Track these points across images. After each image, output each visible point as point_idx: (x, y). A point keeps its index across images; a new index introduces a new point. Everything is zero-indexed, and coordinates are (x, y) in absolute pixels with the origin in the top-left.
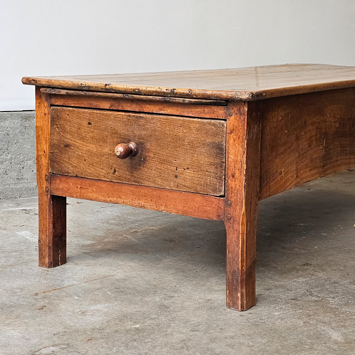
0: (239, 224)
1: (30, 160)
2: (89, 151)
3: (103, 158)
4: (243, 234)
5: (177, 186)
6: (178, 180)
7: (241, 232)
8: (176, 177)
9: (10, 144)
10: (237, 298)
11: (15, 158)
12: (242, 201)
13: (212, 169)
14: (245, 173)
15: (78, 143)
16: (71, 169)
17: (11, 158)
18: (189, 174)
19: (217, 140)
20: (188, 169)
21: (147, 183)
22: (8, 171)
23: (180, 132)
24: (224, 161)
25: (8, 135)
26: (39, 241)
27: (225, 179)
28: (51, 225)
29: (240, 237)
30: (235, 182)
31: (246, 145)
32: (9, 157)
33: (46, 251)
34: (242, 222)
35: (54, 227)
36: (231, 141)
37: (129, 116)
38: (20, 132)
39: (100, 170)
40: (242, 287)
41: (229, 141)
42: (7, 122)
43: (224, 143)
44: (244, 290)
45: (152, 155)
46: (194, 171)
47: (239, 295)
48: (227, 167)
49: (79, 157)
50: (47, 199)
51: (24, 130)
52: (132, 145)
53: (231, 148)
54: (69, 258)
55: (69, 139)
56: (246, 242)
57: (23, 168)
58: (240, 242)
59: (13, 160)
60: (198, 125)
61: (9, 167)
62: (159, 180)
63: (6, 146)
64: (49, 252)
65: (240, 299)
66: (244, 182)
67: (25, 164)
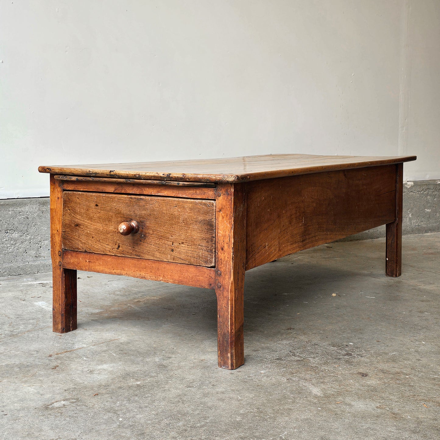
0: (228, 291)
1: (46, 240)
2: (96, 229)
3: (109, 236)
4: (231, 300)
5: (174, 259)
6: (175, 254)
7: (230, 299)
8: (172, 250)
9: (29, 226)
10: (228, 358)
11: (34, 238)
12: (231, 271)
13: (204, 244)
14: (232, 247)
15: (87, 222)
16: (80, 246)
17: (30, 239)
18: (184, 248)
19: (208, 218)
20: (183, 243)
21: (147, 257)
22: (28, 250)
23: (176, 211)
24: (214, 236)
25: (28, 218)
26: (53, 309)
27: (215, 252)
28: (64, 295)
29: (230, 303)
30: (224, 254)
31: (233, 221)
32: (28, 238)
33: (59, 319)
34: (231, 290)
35: (66, 297)
36: (220, 218)
37: (131, 198)
38: (38, 215)
39: (106, 246)
40: (231, 348)
41: (218, 218)
42: (27, 207)
43: (214, 220)
44: (234, 351)
45: (151, 232)
46: (188, 245)
47: (229, 355)
48: (217, 241)
49: (88, 235)
50: (59, 272)
51: (42, 214)
52: (134, 224)
53: (220, 225)
54: (80, 324)
55: (79, 219)
56: (235, 308)
57: (41, 247)
59: (32, 240)
60: (191, 205)
61: (28, 247)
62: (158, 254)
63: (26, 228)
64: (62, 319)
65: (230, 358)
66: (232, 254)
67: (43, 244)
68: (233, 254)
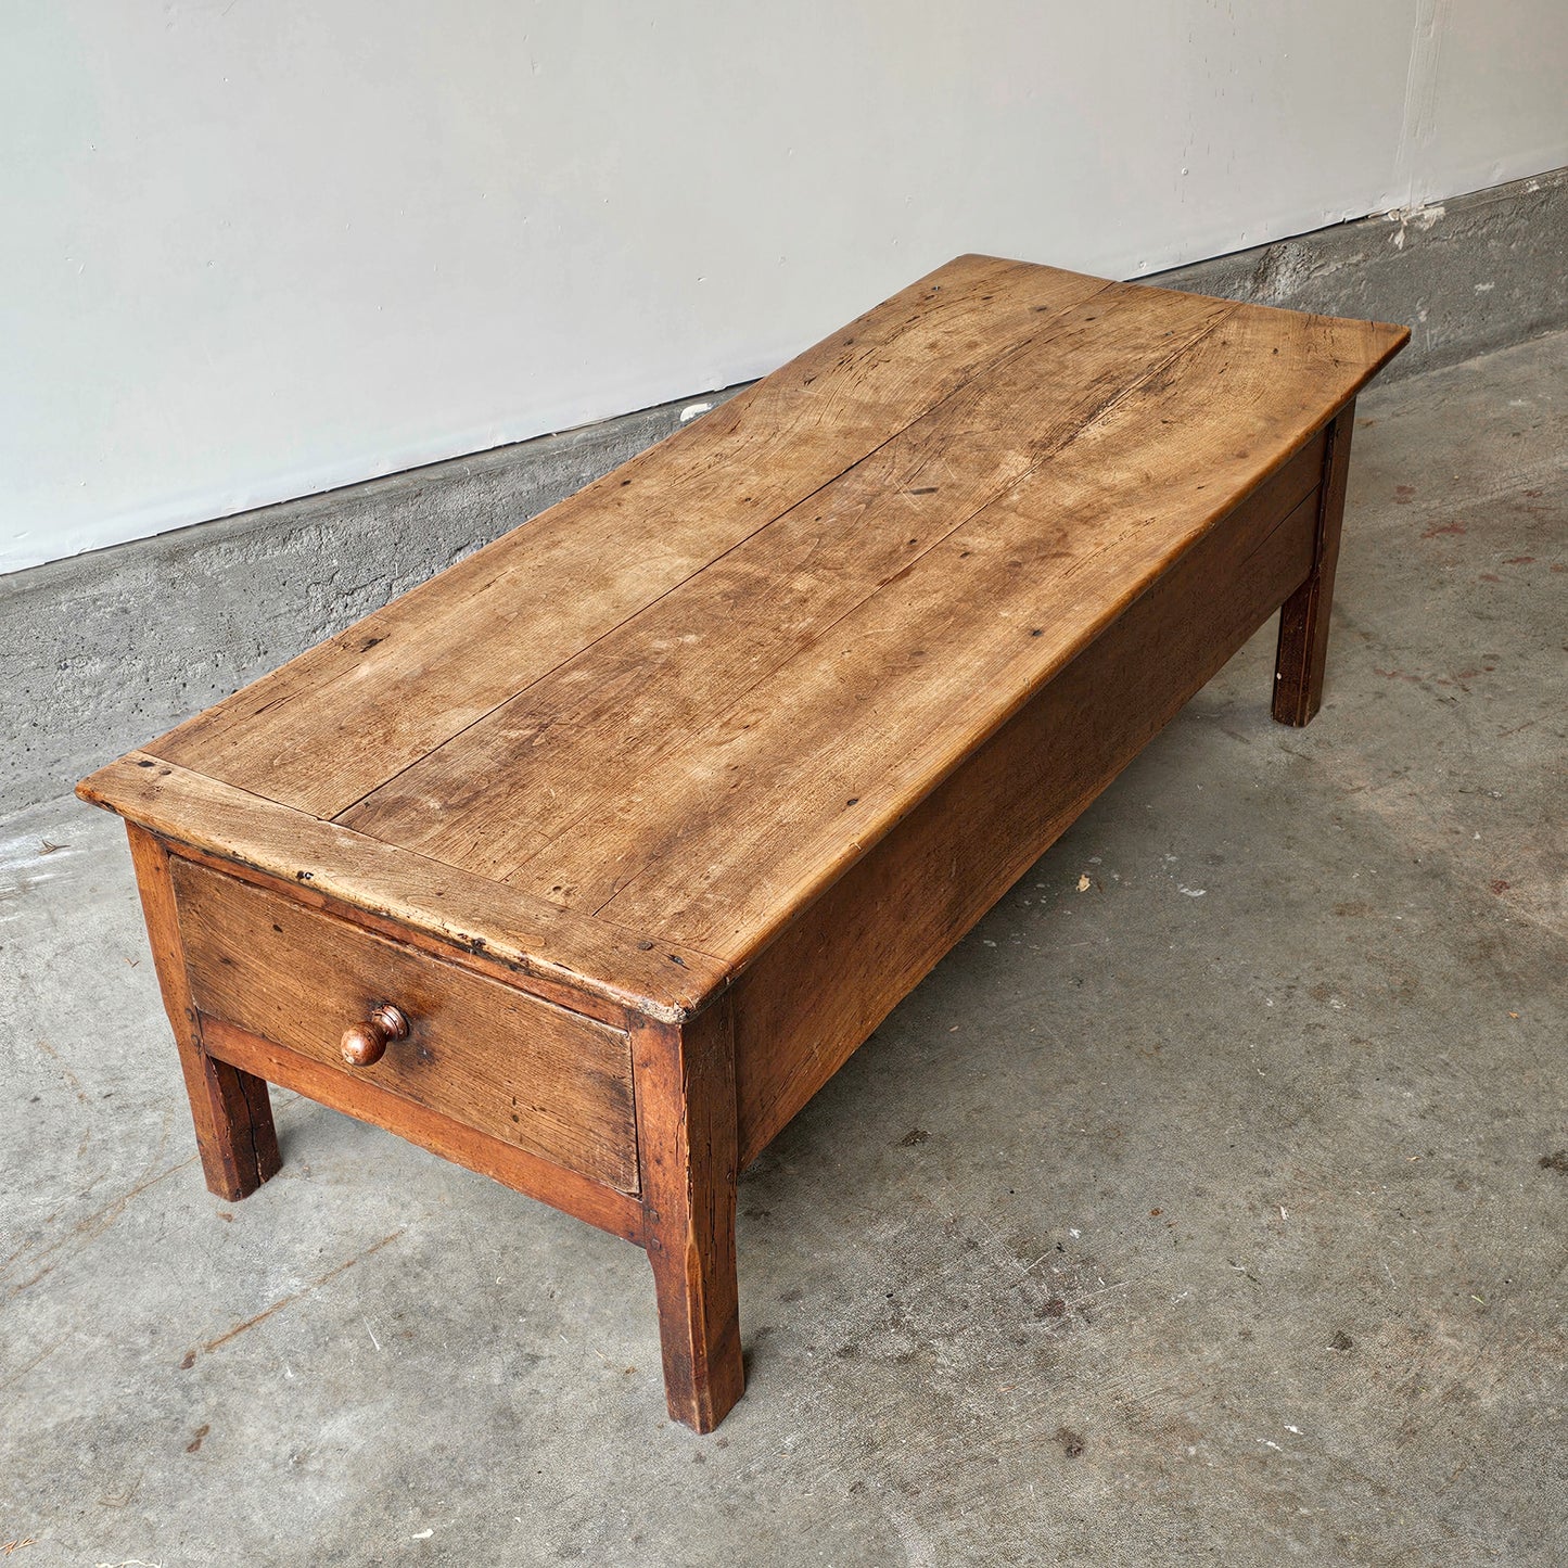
0: (683, 1264)
1: (200, 660)
2: (284, 989)
3: (327, 1020)
4: (693, 1286)
5: (521, 1140)
6: (519, 1127)
7: (687, 1283)
8: (515, 1119)
9: (134, 634)
10: (691, 1410)
11: (158, 665)
12: (686, 1221)
13: (605, 1131)
14: (687, 1165)
17: (146, 669)
18: (547, 1122)
19: (611, 1070)
20: (544, 1110)
21: (442, 1109)
22: (143, 702)
23: (515, 1022)
24: (632, 1121)
25: (125, 611)
26: (199, 1142)
27: (638, 1161)
28: (223, 1116)
29: (688, 1293)
30: (664, 1175)
31: (687, 1102)
32: (139, 667)
33: (220, 1169)
34: (689, 1263)
35: (230, 1116)
36: (647, 1085)
37: (379, 943)
38: (160, 597)
39: (322, 1043)
40: (700, 1389)
41: (640, 1080)
42: (116, 580)
43: (627, 1081)
44: (707, 1394)
45: (449, 1052)
46: (559, 1120)
47: (694, 1404)
48: (641, 1136)
50: (198, 1061)
51: (170, 590)
52: (390, 1018)
53: (646, 1101)
55: (228, 945)
56: (705, 1298)
57: (185, 685)
58: (689, 1303)
59: (151, 672)
60: (557, 1021)
61: (142, 692)
62: (474, 1113)
63: (125, 642)
64: (228, 1170)
65: (697, 1412)
66: (687, 1181)
67: (190, 673)
68: (690, 1181)
